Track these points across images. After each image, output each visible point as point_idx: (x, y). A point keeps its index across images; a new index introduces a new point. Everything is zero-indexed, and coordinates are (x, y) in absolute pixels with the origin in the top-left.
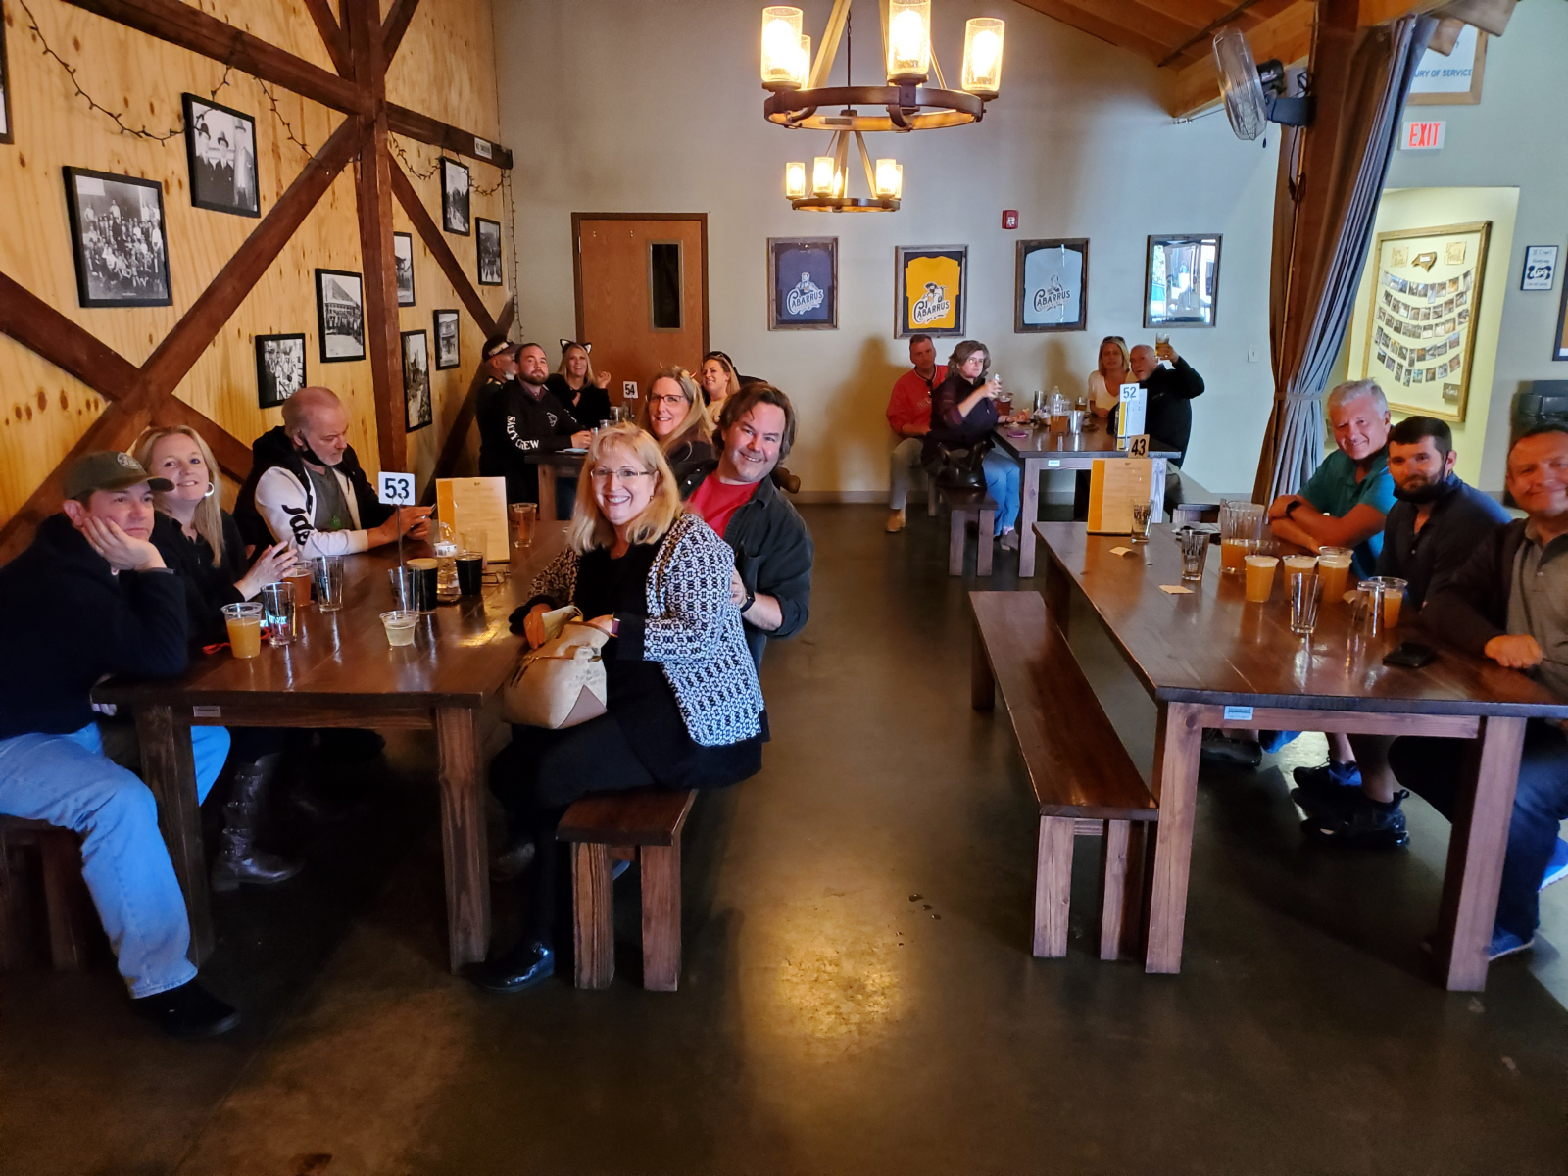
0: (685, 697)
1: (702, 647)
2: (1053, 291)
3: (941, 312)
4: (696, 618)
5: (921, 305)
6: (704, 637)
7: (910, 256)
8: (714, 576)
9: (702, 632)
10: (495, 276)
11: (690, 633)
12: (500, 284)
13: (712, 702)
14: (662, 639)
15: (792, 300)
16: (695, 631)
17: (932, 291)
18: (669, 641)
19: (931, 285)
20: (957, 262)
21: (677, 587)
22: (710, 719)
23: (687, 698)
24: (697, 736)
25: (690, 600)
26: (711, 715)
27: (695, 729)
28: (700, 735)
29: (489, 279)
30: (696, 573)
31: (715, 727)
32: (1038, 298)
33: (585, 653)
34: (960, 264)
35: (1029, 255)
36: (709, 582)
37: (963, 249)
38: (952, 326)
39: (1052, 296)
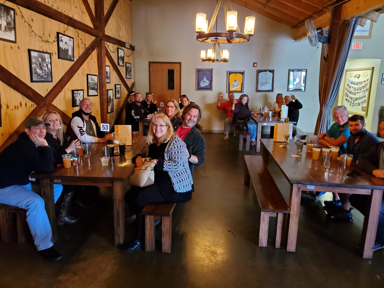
0: (173, 180)
1: (178, 168)
3: (238, 87)
4: (176, 161)
5: (233, 85)
6: (178, 165)
7: (230, 73)
8: (181, 150)
9: (177, 164)
10: (130, 76)
11: (175, 164)
12: (131, 78)
13: (180, 182)
14: (168, 165)
15: (201, 83)
16: (176, 164)
17: (236, 82)
18: (169, 166)
19: (235, 80)
20: (242, 75)
21: (172, 153)
22: (179, 186)
23: (174, 180)
24: (176, 190)
25: (175, 156)
26: (180, 185)
27: (176, 188)
28: (177, 189)
29: (128, 77)
30: (176, 150)
31: (181, 188)
32: (262, 84)
33: (149, 168)
34: (243, 75)
35: (259, 73)
36: (180, 152)
37: (243, 72)
38: (240, 90)
39: (265, 83)
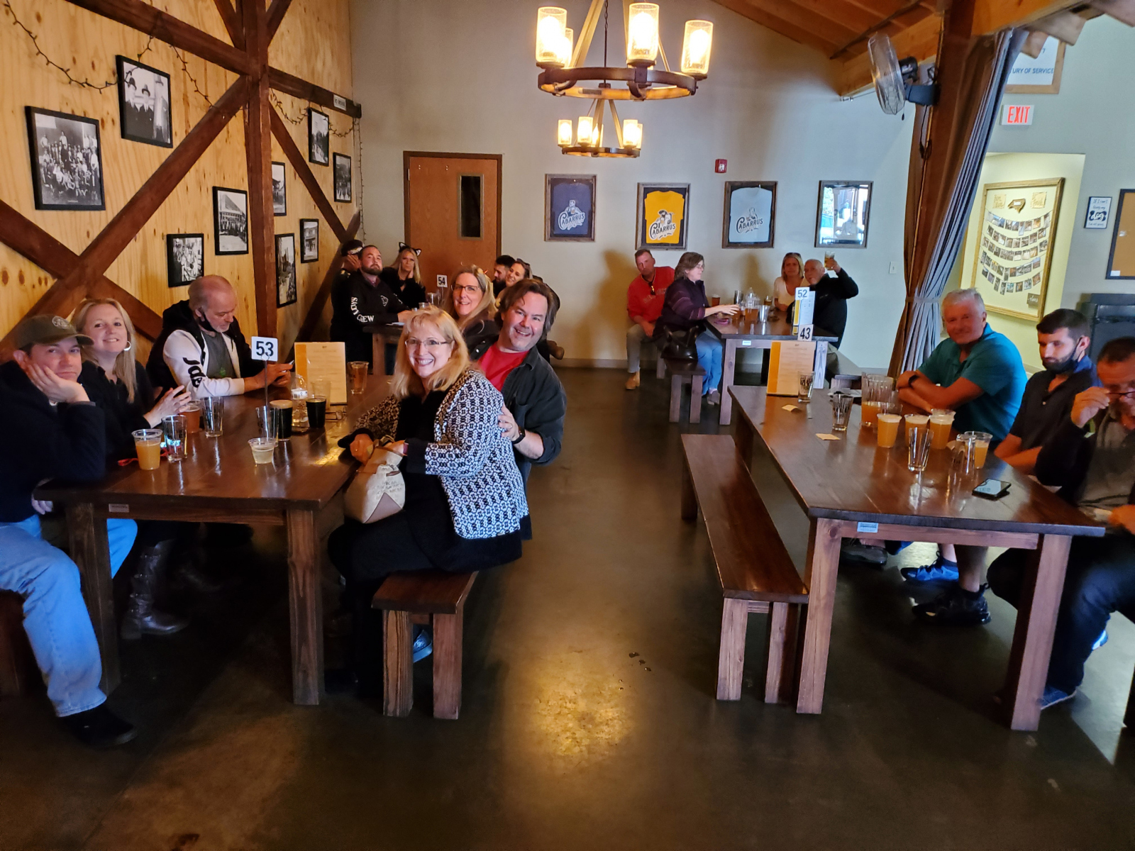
0: (454, 502)
2: (750, 218)
3: (669, 231)
4: (463, 442)
5: (655, 226)
7: (648, 190)
8: (482, 413)
10: (347, 195)
11: (458, 451)
12: (350, 202)
13: (477, 506)
14: (437, 455)
15: (562, 219)
16: (461, 450)
17: (664, 216)
19: (663, 211)
20: (682, 196)
22: (475, 519)
23: (456, 503)
24: (461, 531)
25: (461, 430)
26: (476, 516)
27: (459, 526)
29: (342, 198)
30: (468, 411)
31: (478, 525)
32: (739, 223)
33: (384, 469)
34: (684, 197)
35: (734, 192)
36: (477, 417)
37: (687, 187)
38: (677, 242)
39: (749, 222)
